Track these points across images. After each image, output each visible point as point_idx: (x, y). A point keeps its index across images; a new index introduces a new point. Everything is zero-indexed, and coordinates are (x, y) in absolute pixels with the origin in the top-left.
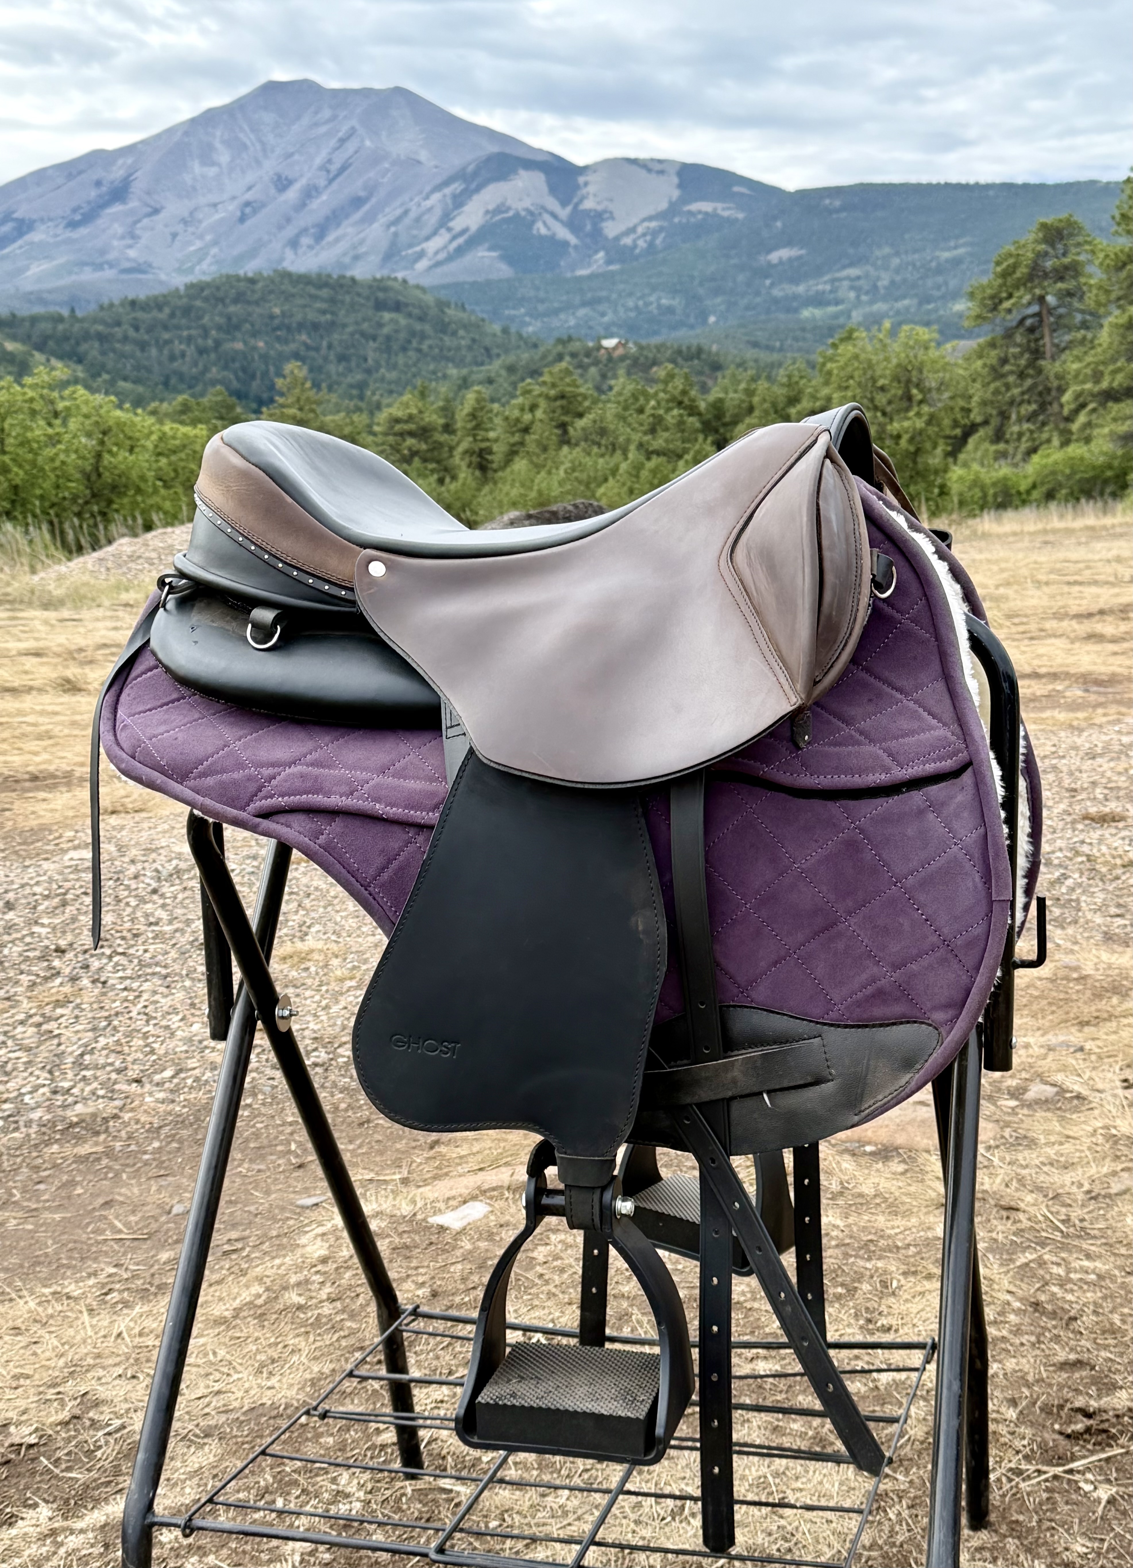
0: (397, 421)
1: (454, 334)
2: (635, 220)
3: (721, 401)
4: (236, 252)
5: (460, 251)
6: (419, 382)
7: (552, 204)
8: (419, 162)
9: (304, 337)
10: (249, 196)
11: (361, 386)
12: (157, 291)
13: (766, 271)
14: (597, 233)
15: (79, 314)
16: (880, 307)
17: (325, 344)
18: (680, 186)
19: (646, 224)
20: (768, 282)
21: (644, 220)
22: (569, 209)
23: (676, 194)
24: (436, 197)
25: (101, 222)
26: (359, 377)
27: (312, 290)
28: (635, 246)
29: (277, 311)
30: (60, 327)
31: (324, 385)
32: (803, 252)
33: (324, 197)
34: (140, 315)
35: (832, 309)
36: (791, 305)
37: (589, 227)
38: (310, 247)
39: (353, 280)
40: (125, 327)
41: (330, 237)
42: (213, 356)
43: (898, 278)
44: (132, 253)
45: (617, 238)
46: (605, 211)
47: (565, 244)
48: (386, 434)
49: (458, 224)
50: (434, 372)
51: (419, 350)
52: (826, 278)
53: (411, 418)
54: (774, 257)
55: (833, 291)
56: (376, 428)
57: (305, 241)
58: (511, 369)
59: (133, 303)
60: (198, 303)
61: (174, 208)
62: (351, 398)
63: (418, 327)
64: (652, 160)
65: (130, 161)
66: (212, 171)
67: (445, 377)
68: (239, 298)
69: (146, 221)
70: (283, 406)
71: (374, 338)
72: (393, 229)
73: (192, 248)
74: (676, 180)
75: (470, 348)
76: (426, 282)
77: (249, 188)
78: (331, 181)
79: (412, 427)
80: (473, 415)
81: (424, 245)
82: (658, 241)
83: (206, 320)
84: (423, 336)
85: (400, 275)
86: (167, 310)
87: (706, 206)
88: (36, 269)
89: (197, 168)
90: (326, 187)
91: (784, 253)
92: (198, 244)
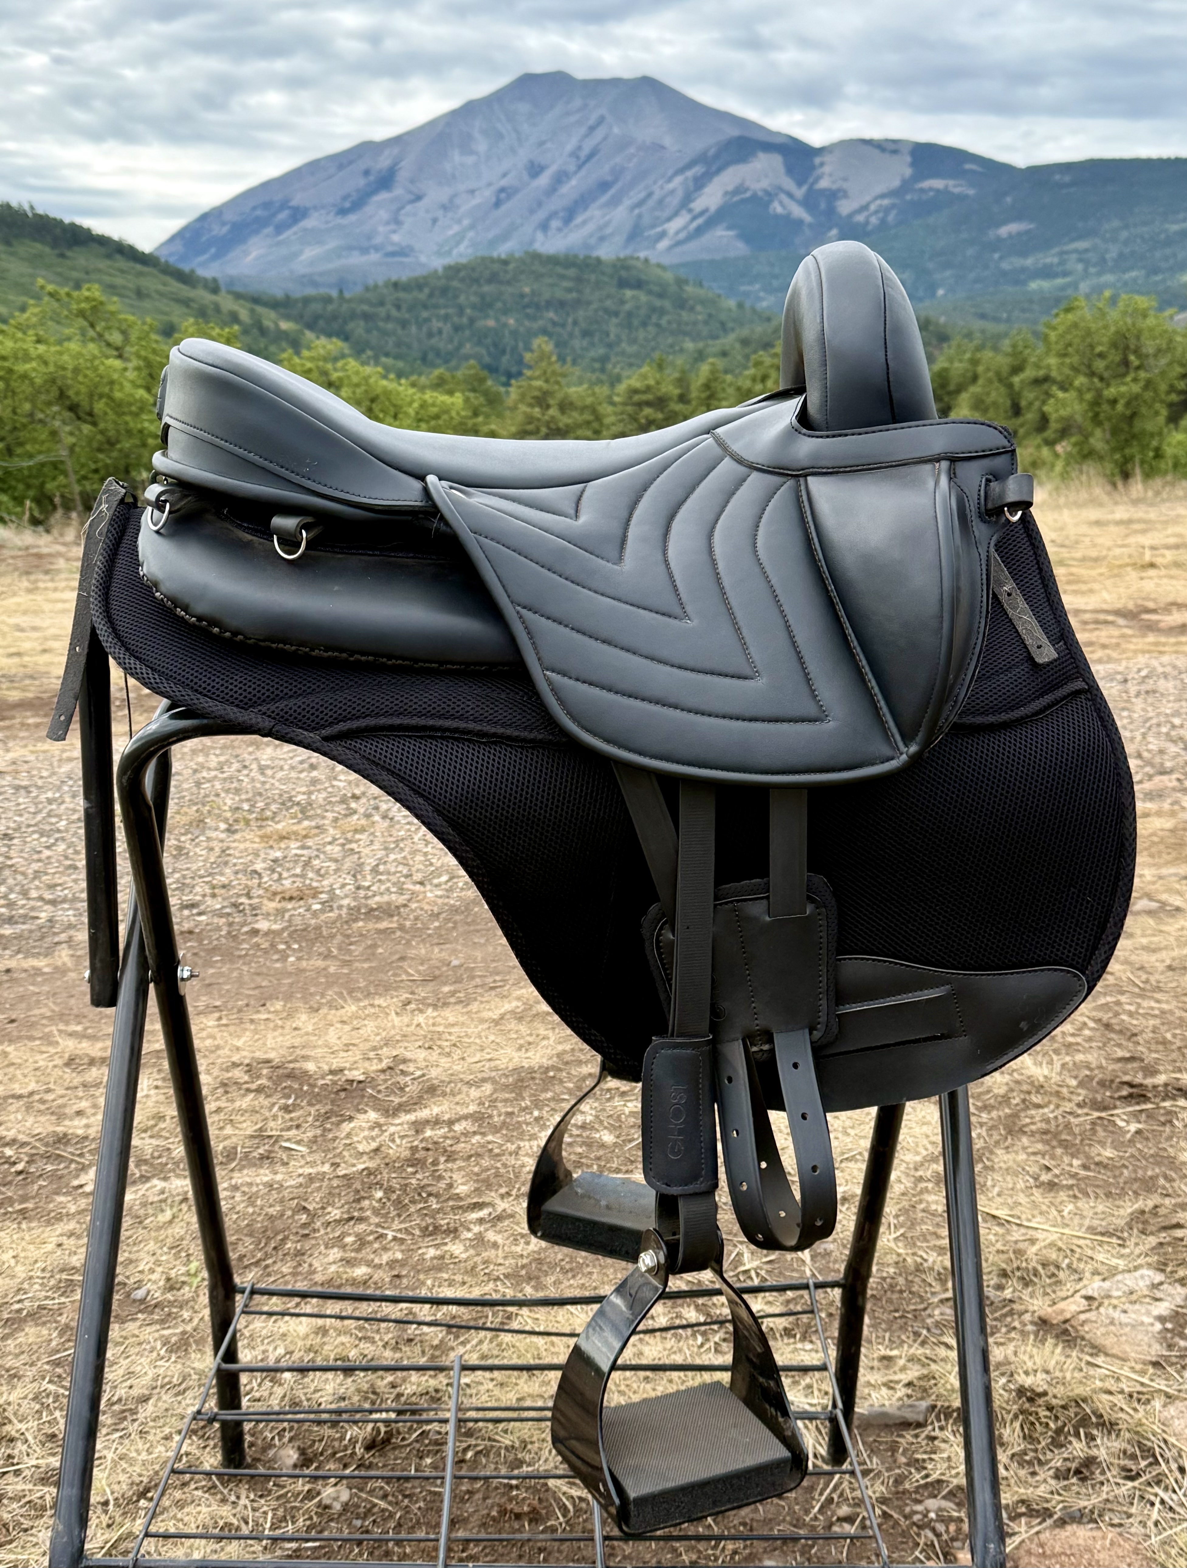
0: (636, 391)
1: (692, 309)
2: (868, 198)
3: (946, 370)
4: (490, 235)
5: (699, 231)
6: (656, 355)
7: (789, 184)
8: (663, 147)
9: (551, 315)
10: (504, 182)
11: (604, 360)
12: (419, 272)
13: (997, 245)
14: (831, 211)
15: (347, 295)
16: (1109, 278)
17: (570, 320)
18: (913, 164)
19: (878, 202)
20: (996, 256)
21: (876, 198)
22: (804, 188)
23: (908, 172)
24: (678, 180)
25: (369, 209)
26: (601, 351)
27: (560, 270)
28: (867, 223)
29: (527, 290)
30: (330, 308)
31: (569, 359)
32: (1032, 226)
33: (574, 182)
34: (402, 295)
35: (1060, 281)
36: (1019, 277)
37: (823, 206)
38: (559, 230)
39: (598, 260)
40: (389, 306)
41: (579, 220)
42: (467, 333)
43: (1127, 251)
44: (396, 238)
45: (851, 215)
46: (839, 190)
47: (800, 222)
48: (625, 404)
49: (698, 205)
50: (672, 346)
51: (658, 325)
52: (1056, 250)
53: (648, 389)
54: (1004, 231)
55: (1062, 263)
56: (616, 399)
57: (555, 224)
58: (745, 342)
59: (396, 285)
60: (455, 284)
61: (436, 194)
62: (593, 371)
63: (658, 303)
64: (887, 140)
65: (396, 151)
66: (470, 160)
67: (682, 350)
68: (493, 278)
69: (409, 208)
70: (530, 378)
71: (616, 314)
72: (637, 211)
73: (451, 232)
74: (909, 159)
75: (706, 323)
76: (666, 261)
77: (505, 175)
78: (580, 167)
79: (649, 397)
80: (707, 386)
81: (666, 226)
82: (891, 218)
83: (462, 299)
84: (662, 312)
85: (642, 255)
86: (427, 291)
87: (938, 184)
88: (310, 253)
89: (457, 157)
90: (576, 173)
91: (1013, 228)
92: (456, 228)
